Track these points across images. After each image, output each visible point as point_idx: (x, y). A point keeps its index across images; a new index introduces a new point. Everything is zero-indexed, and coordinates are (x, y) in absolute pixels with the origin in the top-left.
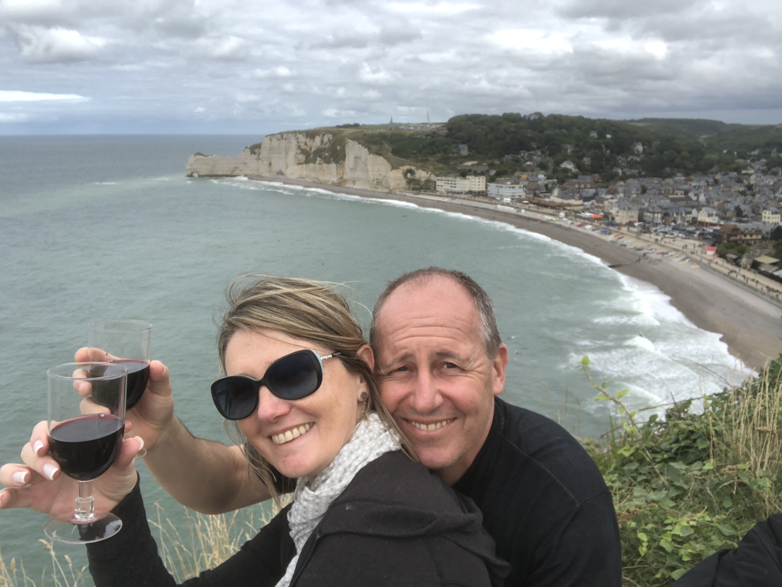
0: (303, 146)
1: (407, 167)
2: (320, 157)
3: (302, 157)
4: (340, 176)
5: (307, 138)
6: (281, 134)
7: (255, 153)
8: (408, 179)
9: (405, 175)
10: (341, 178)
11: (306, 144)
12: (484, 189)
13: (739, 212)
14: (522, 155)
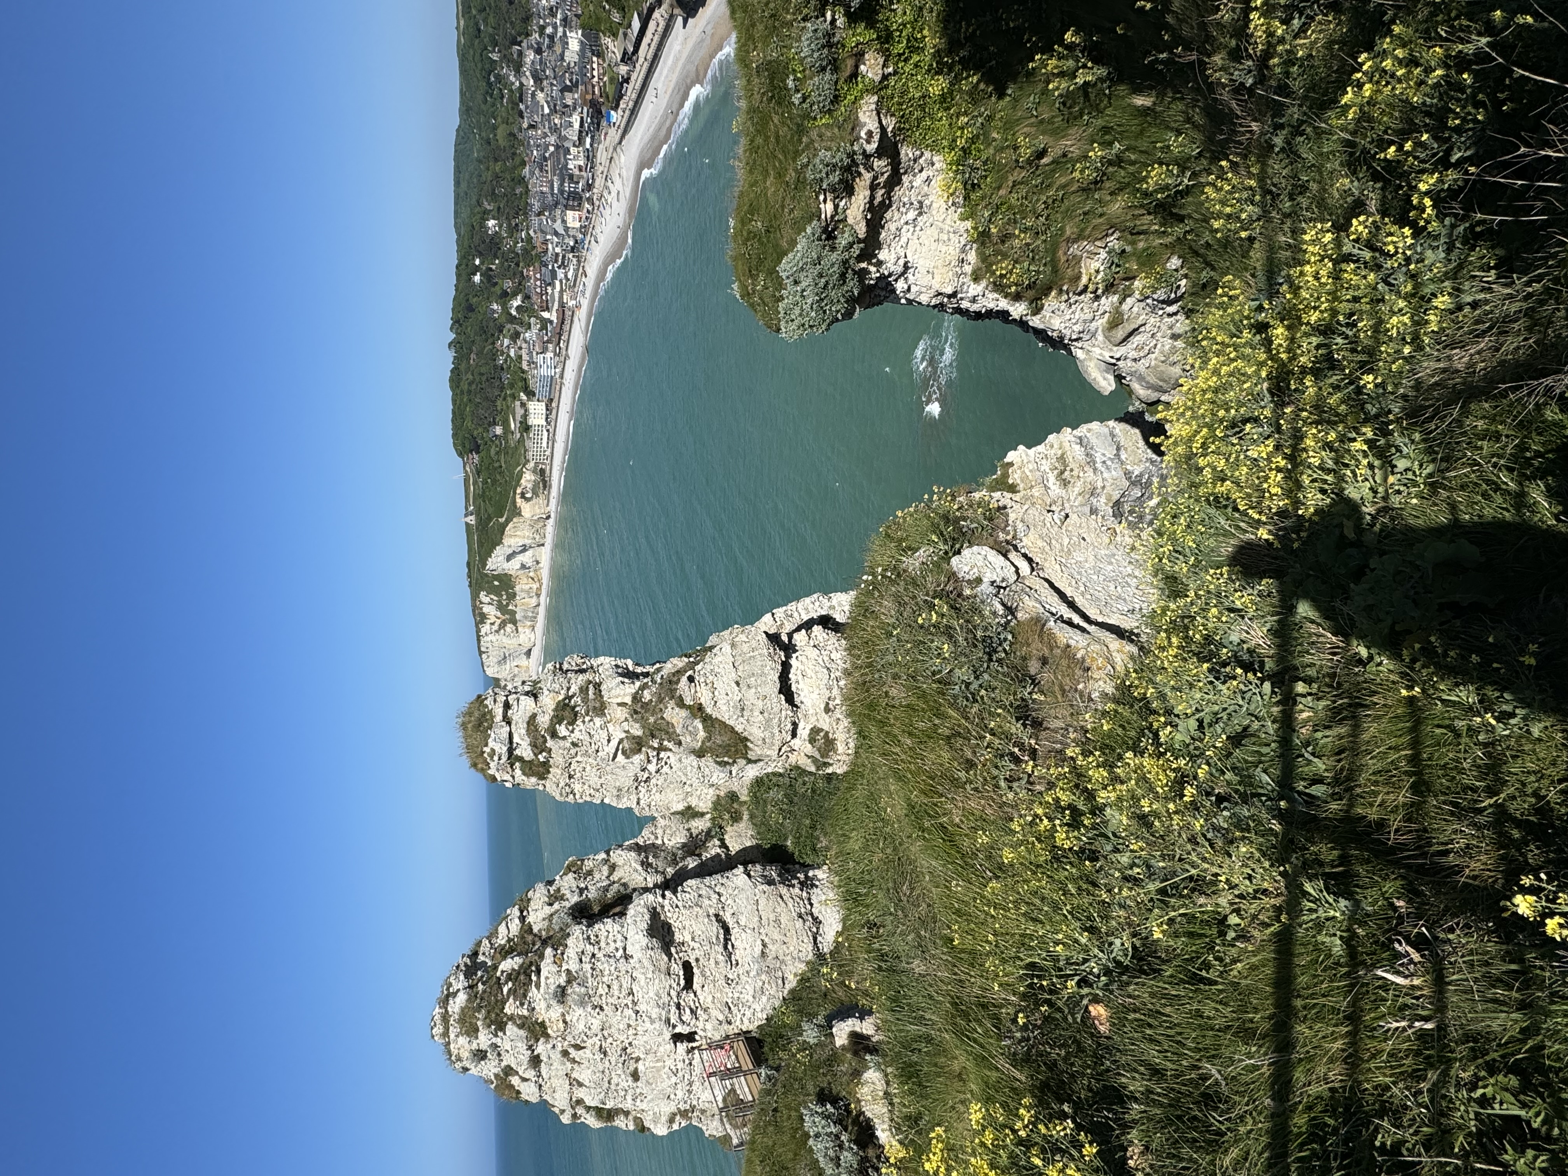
0: (495, 627)
1: (519, 500)
2: (508, 605)
3: (509, 627)
8: (532, 496)
9: (528, 500)
11: (492, 624)
12: (543, 404)
14: (502, 362)
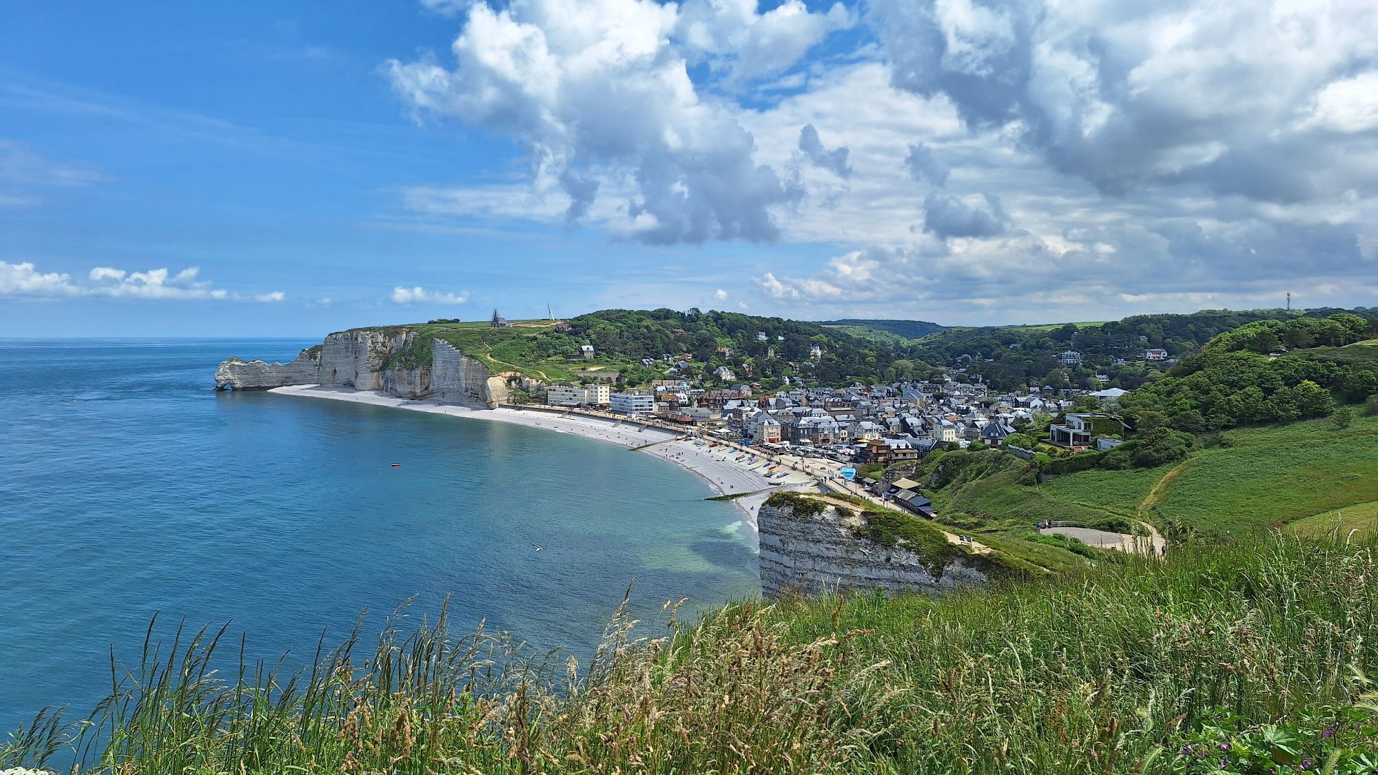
1: (509, 374)
2: (401, 361)
4: (423, 387)
5: (385, 336)
6: (351, 331)
7: (315, 358)
9: (509, 383)
10: (427, 388)
13: (905, 427)
14: (666, 359)
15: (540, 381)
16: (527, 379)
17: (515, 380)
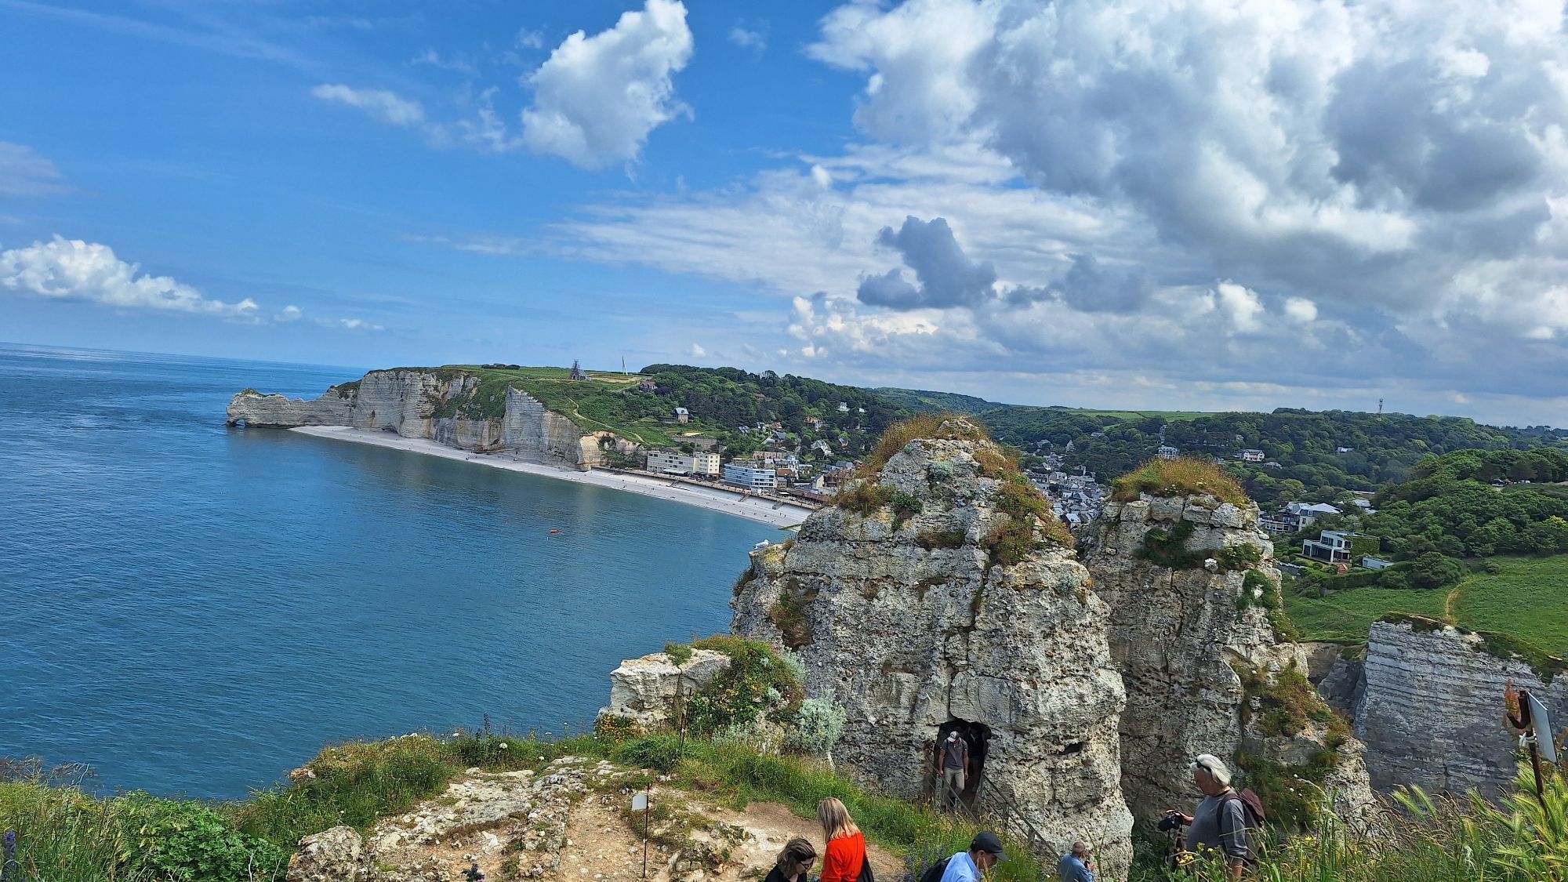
0: (431, 391)
1: (601, 434)
2: (461, 409)
3: (429, 408)
4: (492, 440)
5: (438, 380)
6: (397, 370)
7: (347, 397)
8: (605, 450)
9: (601, 444)
10: (496, 442)
11: (436, 388)
12: (718, 472)
14: (759, 427)
15: (638, 444)
16: (623, 441)
17: (608, 441)
